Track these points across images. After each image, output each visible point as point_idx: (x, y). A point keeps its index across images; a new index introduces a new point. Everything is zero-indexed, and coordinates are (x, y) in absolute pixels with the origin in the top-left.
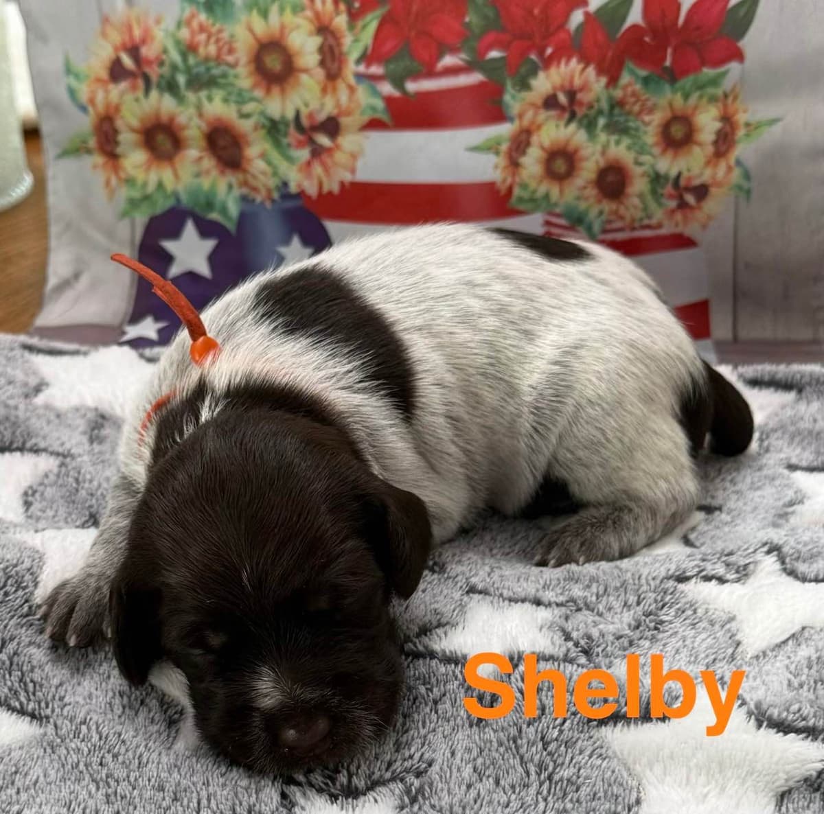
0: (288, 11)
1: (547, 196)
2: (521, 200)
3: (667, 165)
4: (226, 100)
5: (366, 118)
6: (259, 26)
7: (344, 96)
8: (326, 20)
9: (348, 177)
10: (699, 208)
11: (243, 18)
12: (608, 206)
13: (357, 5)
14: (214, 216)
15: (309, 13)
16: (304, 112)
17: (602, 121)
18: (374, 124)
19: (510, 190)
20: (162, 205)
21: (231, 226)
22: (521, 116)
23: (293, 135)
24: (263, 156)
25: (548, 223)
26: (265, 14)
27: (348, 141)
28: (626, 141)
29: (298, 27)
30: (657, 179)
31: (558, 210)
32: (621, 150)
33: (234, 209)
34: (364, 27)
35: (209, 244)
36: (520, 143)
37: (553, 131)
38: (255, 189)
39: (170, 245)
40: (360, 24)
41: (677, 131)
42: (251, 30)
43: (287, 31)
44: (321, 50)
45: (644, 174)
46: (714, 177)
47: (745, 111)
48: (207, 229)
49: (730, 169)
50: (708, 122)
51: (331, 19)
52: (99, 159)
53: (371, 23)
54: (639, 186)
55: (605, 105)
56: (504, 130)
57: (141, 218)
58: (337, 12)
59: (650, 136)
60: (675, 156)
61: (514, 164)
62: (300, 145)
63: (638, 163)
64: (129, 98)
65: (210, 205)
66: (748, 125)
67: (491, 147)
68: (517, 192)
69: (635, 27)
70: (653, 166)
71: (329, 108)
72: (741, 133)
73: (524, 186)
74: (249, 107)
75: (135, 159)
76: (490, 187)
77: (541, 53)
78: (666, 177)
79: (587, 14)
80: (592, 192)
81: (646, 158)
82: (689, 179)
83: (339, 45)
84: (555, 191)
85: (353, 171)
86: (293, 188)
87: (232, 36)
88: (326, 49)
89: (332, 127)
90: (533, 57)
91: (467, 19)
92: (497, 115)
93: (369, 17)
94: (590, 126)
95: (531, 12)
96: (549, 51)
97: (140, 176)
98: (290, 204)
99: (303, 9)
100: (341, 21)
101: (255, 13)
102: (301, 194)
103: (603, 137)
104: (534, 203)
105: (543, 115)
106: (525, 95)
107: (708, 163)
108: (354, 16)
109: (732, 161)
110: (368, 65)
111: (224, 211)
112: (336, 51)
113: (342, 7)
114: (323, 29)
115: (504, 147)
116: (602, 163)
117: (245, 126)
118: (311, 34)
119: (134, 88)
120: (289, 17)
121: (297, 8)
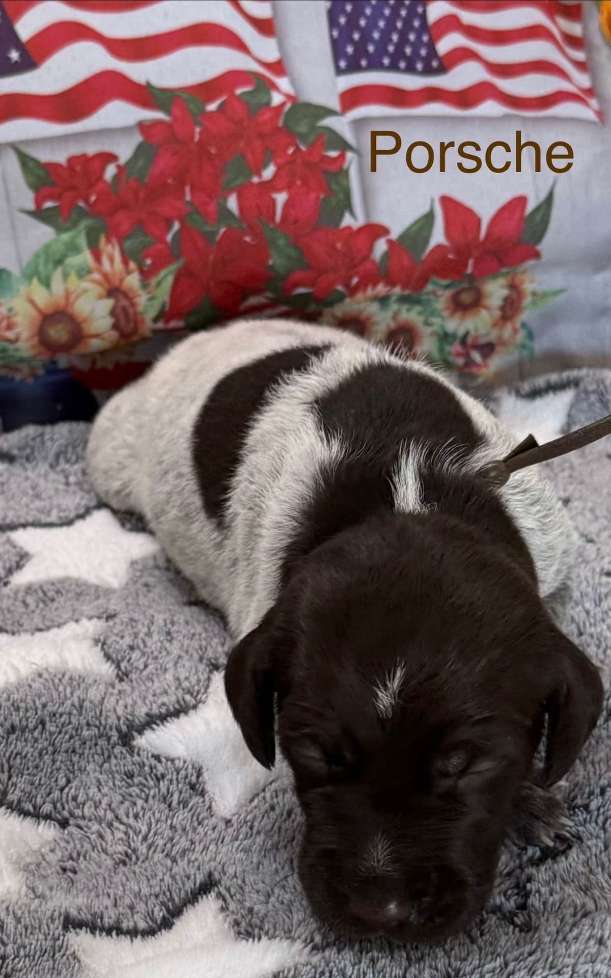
0: (73, 278)
3: (455, 325)
6: (41, 296)
8: (116, 282)
10: (486, 365)
11: (23, 289)
13: (149, 262)
15: (96, 276)
26: (47, 283)
28: (418, 308)
29: (85, 291)
30: (445, 337)
34: (159, 284)
40: (154, 281)
41: (467, 298)
42: (32, 302)
43: (72, 297)
44: (113, 313)
45: (434, 334)
46: (500, 337)
47: (532, 282)
49: (515, 331)
50: (495, 291)
51: (122, 281)
53: (166, 279)
58: (129, 272)
59: (441, 304)
60: (463, 317)
63: (427, 324)
66: (534, 294)
69: (439, 247)
70: (442, 326)
72: (527, 300)
77: (347, 285)
78: (454, 336)
79: (390, 242)
81: (435, 320)
82: (477, 337)
83: (133, 305)
87: (10, 310)
88: (119, 311)
90: (340, 288)
91: (271, 262)
93: (163, 273)
95: (334, 248)
96: (355, 280)
99: (90, 272)
100: (133, 281)
101: (35, 281)
107: (495, 325)
108: (146, 275)
109: (518, 325)
110: (167, 321)
112: (131, 310)
113: (132, 265)
114: (113, 291)
116: (393, 325)
118: (100, 297)
120: (74, 283)
121: (83, 273)
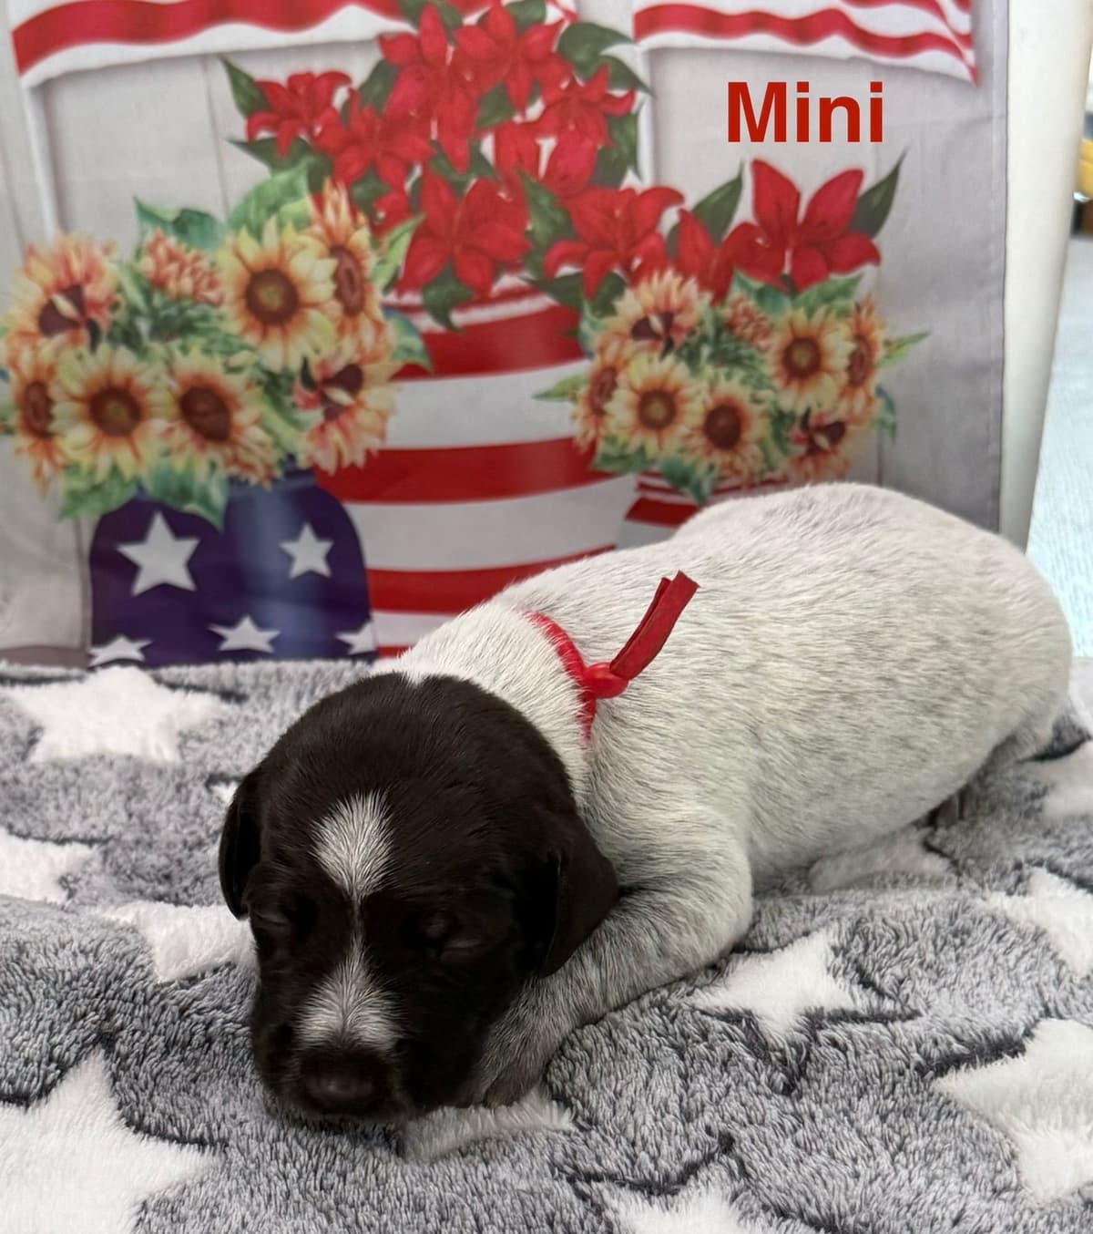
0: (290, 228)
1: (642, 450)
2: (607, 458)
3: (793, 400)
4: (207, 351)
5: (398, 364)
6: (250, 250)
7: (368, 335)
8: (341, 239)
9: (375, 444)
10: (835, 452)
11: (229, 239)
12: (719, 458)
13: (381, 215)
14: (192, 507)
15: (318, 229)
16: (314, 360)
17: (706, 351)
18: (410, 372)
19: (593, 446)
20: (118, 497)
21: (216, 520)
22: (602, 350)
23: (300, 392)
24: (259, 422)
25: (642, 487)
26: (257, 233)
27: (373, 396)
28: (739, 374)
29: (303, 247)
30: (780, 419)
31: (656, 468)
32: (733, 386)
33: (218, 497)
34: (392, 244)
35: (188, 546)
36: (604, 385)
37: (645, 367)
38: (249, 467)
39: (131, 551)
40: (386, 240)
41: (802, 358)
42: (239, 256)
43: (288, 254)
44: (335, 277)
45: (764, 414)
46: (850, 411)
47: (883, 326)
48: (181, 525)
49: (869, 400)
50: (838, 345)
51: (348, 237)
52: (23, 441)
53: (401, 240)
54: (758, 428)
55: (709, 329)
56: (580, 369)
57: (88, 518)
58: (356, 226)
59: (769, 366)
60: (802, 387)
61: (597, 412)
62: (309, 404)
63: (756, 401)
64: (69, 355)
65: (185, 494)
66: (887, 343)
67: (564, 392)
68: (602, 447)
69: (745, 227)
70: (775, 403)
71: (348, 352)
72: (880, 353)
73: (611, 440)
74: (240, 358)
75: (75, 437)
76: (567, 444)
77: (626, 266)
78: (792, 416)
79: (684, 213)
80: (699, 441)
81: (765, 394)
82: (821, 416)
83: (360, 267)
84: (651, 443)
85: (382, 436)
86: (303, 462)
87: (213, 264)
88: (342, 275)
89: (352, 378)
90: (617, 271)
91: (529, 227)
92: (571, 349)
93: (397, 231)
94: (692, 358)
95: (610, 214)
96: (637, 262)
97: (85, 460)
98: (299, 483)
99: (309, 223)
100: (362, 237)
101: (244, 232)
102: (314, 470)
103: (709, 370)
104: (625, 461)
105: (631, 346)
106: (609, 321)
107: (842, 394)
108: (378, 230)
109: (872, 391)
110: (400, 293)
111: (205, 500)
112: (356, 276)
113: (362, 218)
114: (338, 248)
115: (583, 391)
116: (711, 403)
117: (234, 383)
118: (321, 257)
119: (75, 341)
120: (291, 235)
121: (302, 224)
